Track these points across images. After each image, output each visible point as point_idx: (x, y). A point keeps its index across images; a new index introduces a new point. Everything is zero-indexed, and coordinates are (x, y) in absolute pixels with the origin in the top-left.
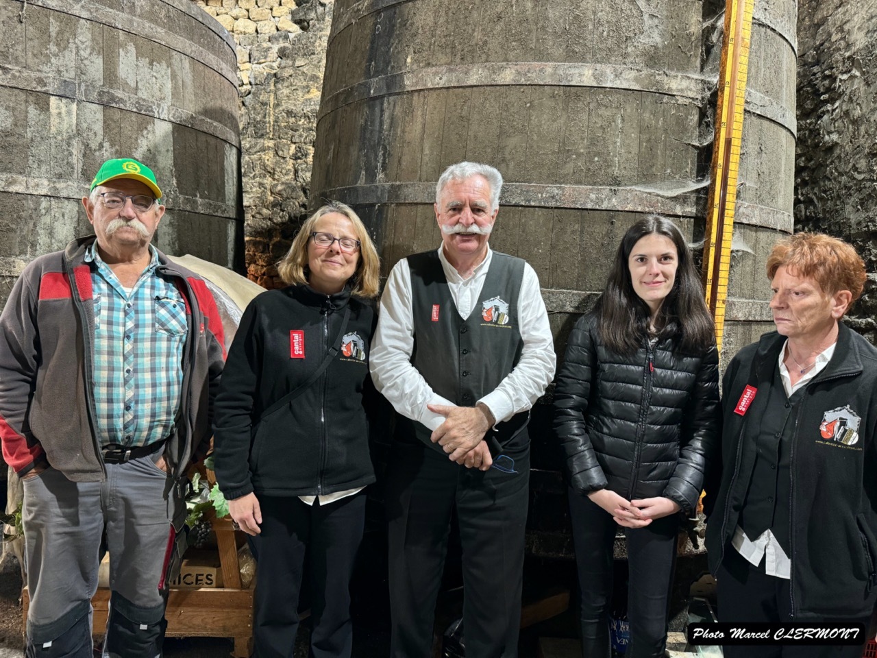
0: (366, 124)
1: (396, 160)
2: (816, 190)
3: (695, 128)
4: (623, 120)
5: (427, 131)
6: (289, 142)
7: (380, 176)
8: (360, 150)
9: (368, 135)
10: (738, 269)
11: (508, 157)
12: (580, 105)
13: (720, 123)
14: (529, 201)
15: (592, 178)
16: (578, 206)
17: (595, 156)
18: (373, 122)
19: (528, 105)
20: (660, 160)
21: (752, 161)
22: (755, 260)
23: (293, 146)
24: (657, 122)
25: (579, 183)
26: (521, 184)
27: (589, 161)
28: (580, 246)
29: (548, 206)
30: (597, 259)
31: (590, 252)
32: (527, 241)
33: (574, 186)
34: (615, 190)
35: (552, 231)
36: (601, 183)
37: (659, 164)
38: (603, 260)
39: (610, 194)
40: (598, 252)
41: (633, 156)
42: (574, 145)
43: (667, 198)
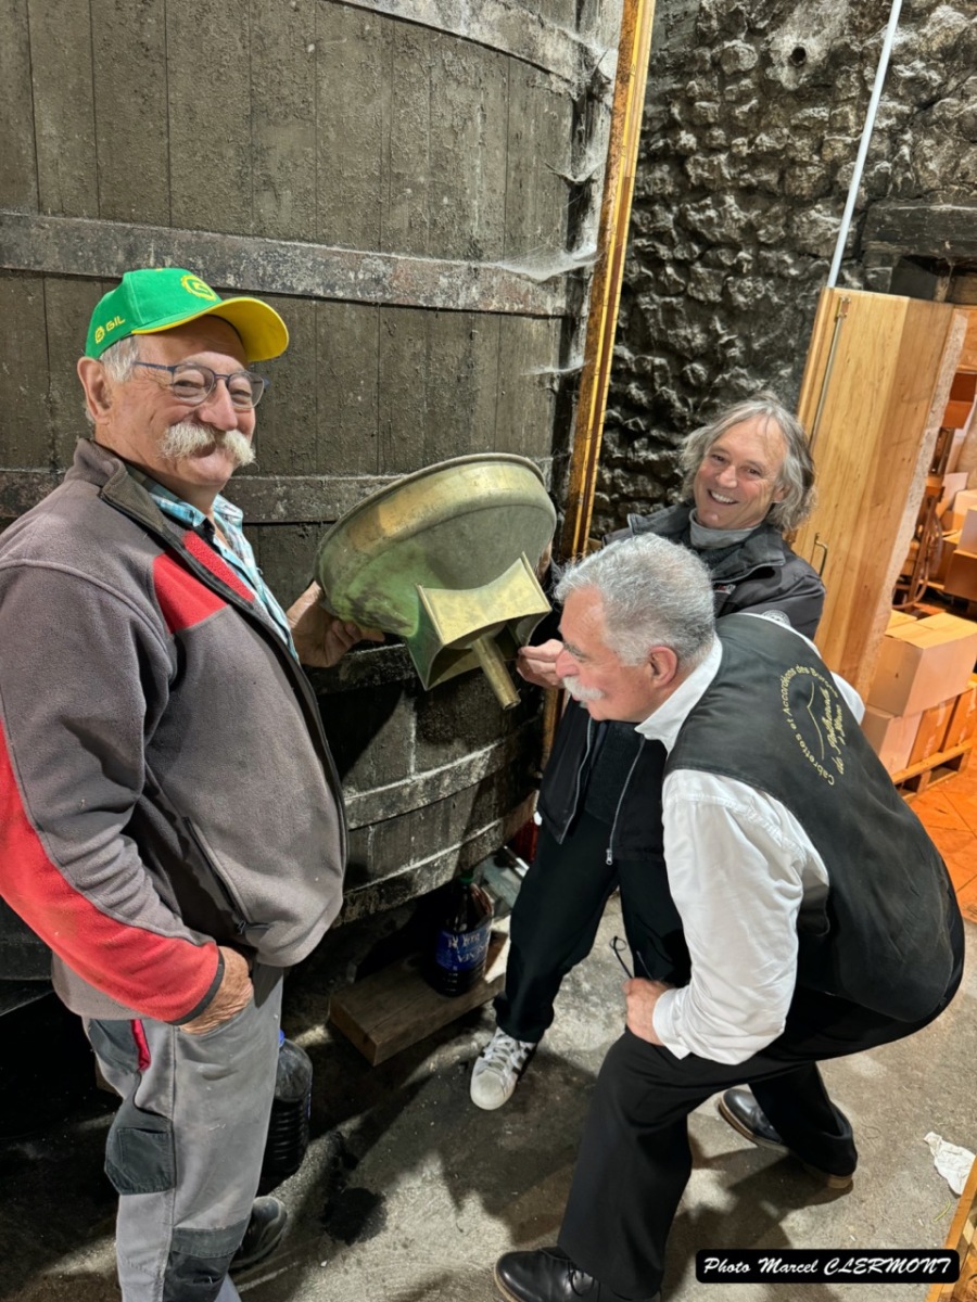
4: (484, 116)
11: (277, 175)
12: (414, 68)
14: (332, 287)
16: (421, 302)
19: (311, 48)
20: (530, 208)
24: (528, 127)
25: (419, 251)
26: (311, 245)
27: (435, 203)
28: (426, 384)
29: (369, 300)
30: (452, 409)
31: (442, 397)
32: (333, 377)
33: (412, 258)
34: (476, 270)
35: (379, 356)
36: (454, 252)
37: (529, 215)
38: (460, 411)
39: (469, 277)
40: (453, 395)
41: (497, 197)
42: (407, 164)
43: (539, 284)
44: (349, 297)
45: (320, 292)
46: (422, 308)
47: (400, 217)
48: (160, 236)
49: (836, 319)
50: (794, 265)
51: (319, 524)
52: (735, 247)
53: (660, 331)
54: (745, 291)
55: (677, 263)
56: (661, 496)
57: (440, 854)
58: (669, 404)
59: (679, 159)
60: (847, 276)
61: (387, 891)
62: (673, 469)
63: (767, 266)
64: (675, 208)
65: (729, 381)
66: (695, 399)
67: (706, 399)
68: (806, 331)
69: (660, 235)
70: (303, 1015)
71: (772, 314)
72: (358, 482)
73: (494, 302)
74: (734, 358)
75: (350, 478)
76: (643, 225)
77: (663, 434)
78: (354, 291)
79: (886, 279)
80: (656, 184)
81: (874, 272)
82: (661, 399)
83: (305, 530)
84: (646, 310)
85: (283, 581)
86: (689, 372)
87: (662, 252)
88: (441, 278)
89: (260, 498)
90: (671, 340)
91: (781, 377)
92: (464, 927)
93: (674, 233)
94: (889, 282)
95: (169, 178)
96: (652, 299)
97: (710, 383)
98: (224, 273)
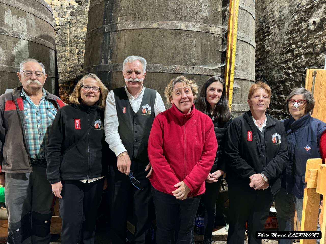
0: (104, 42)
1: (115, 55)
2: (264, 66)
3: (220, 45)
4: (196, 42)
5: (126, 45)
6: (76, 48)
7: (109, 61)
8: (102, 52)
9: (104, 46)
10: (236, 94)
11: (156, 55)
12: (181, 36)
13: (229, 43)
14: (164, 71)
15: (185, 63)
16: (181, 73)
17: (186, 55)
18: (106, 41)
19: (163, 36)
20: (209, 57)
21: (240, 57)
22: (241, 91)
23: (77, 50)
24: (207, 43)
25: (181, 64)
26: (161, 65)
27: (184, 57)
29: (171, 73)
33: (179, 66)
34: (194, 67)
36: (189, 64)
39: (192, 69)
41: (199, 55)
42: (179, 51)
43: (211, 70)
44: (167, 72)
45: (162, 72)
49: (313, 76)
52: (305, 67)
53: (290, 90)
55: (293, 74)
59: (292, 51)
64: (292, 62)
69: (289, 68)
73: (198, 73)
76: (286, 67)
80: (288, 57)
84: (287, 85)
87: (289, 72)
88: (185, 69)
92: (201, 216)
93: (292, 67)
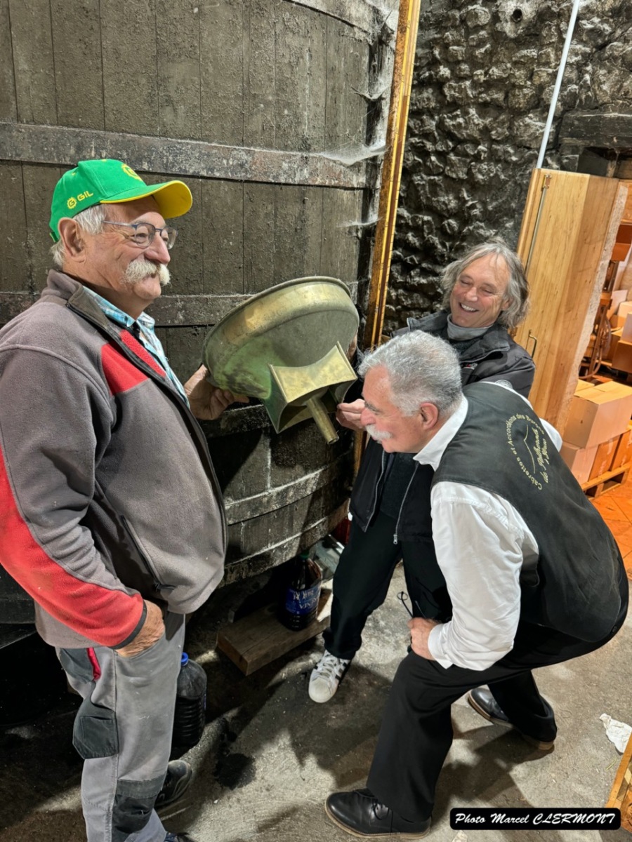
4: (311, 56)
12: (264, 23)
14: (212, 170)
16: (271, 180)
19: (196, 10)
20: (342, 117)
24: (340, 63)
25: (269, 145)
26: (198, 142)
27: (279, 114)
28: (275, 233)
29: (236, 179)
30: (292, 250)
31: (285, 242)
32: (214, 229)
33: (264, 151)
34: (306, 158)
35: (243, 215)
36: (292, 146)
37: (341, 121)
38: (297, 251)
39: (302, 163)
40: (292, 241)
41: (320, 110)
42: (260, 88)
43: (348, 167)
44: (223, 176)
45: (204, 173)
46: (271, 183)
47: (256, 123)
48: (98, 137)
49: (542, 189)
50: (514, 154)
51: (205, 326)
52: (476, 143)
53: (428, 198)
54: (483, 172)
55: (438, 154)
56: (428, 307)
57: (287, 540)
58: (433, 246)
59: (439, 84)
60: (550, 161)
61: (254, 564)
62: (436, 289)
63: (497, 154)
64: (436, 117)
65: (473, 231)
66: (451, 243)
67: (458, 243)
68: (522, 198)
69: (427, 135)
70: (200, 644)
71: (500, 186)
72: (231, 298)
73: (318, 179)
74: (475, 215)
75: (225, 296)
76: (416, 128)
77: (430, 266)
78: (226, 173)
79: (574, 163)
80: (424, 101)
81: (567, 158)
82: (428, 243)
83: (196, 330)
84: (418, 184)
85: (183, 364)
86: (446, 225)
87: (428, 147)
88: (284, 163)
89: (167, 309)
90: (435, 204)
91: (506, 228)
92: (304, 586)
93: (436, 134)
94: (577, 164)
95: (103, 98)
96: (422, 177)
97: (460, 232)
98: (141, 161)
